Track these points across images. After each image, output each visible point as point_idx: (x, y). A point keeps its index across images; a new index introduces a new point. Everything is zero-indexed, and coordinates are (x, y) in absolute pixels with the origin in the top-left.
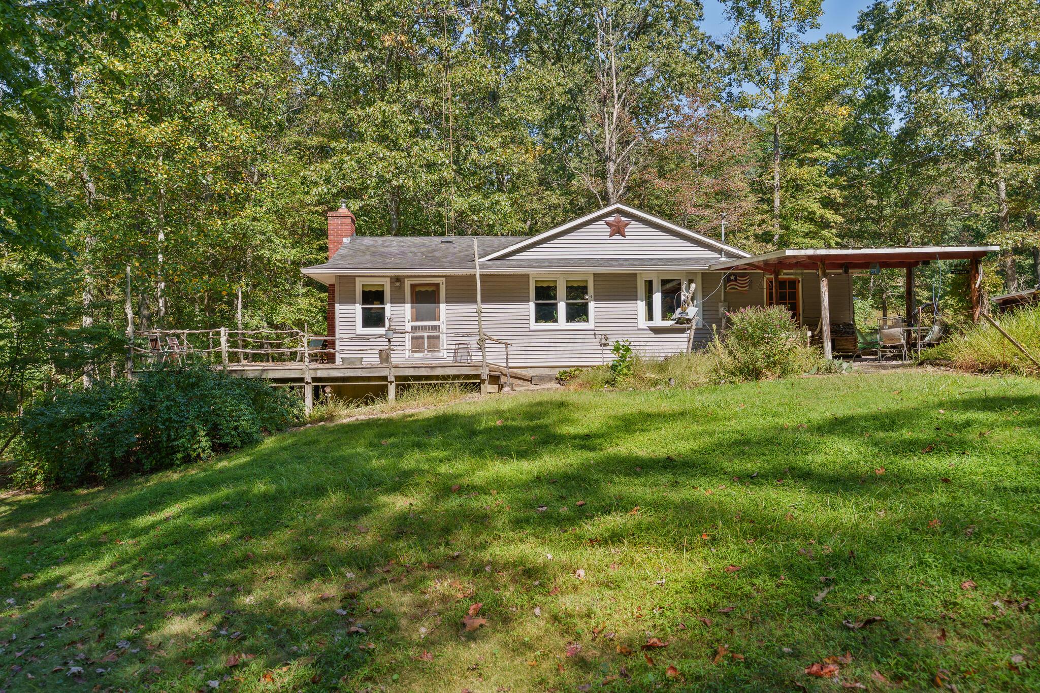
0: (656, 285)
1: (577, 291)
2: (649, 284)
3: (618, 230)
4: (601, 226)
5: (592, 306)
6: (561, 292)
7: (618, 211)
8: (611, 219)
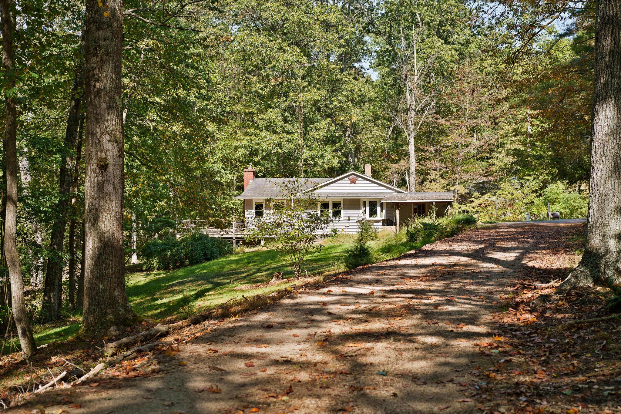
0: (367, 204)
1: (336, 205)
2: (365, 203)
3: (353, 182)
4: (346, 180)
5: (342, 211)
6: (331, 206)
7: (353, 174)
8: (350, 177)
